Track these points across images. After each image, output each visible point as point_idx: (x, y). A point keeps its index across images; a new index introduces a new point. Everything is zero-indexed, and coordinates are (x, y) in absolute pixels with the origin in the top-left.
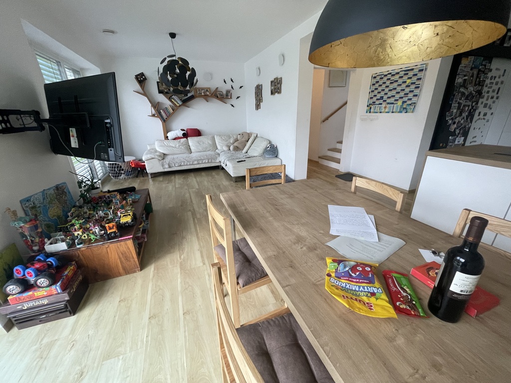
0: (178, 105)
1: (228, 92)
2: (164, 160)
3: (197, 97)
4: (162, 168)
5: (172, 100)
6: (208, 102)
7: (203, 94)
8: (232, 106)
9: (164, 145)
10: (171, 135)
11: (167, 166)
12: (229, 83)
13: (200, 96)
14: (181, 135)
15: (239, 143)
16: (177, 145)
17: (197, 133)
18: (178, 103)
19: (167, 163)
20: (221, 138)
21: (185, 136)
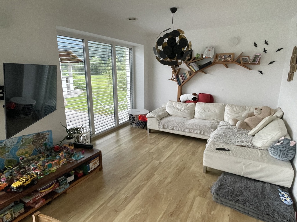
0: (195, 71)
1: (257, 56)
2: (161, 121)
3: (215, 63)
4: (158, 127)
5: (190, 67)
6: (228, 68)
7: (223, 60)
8: (261, 72)
9: (172, 106)
10: (183, 98)
11: (161, 127)
12: (262, 46)
13: (220, 62)
14: (191, 99)
15: (252, 120)
16: (183, 109)
17: (209, 99)
18: (195, 70)
19: (163, 124)
20: (233, 108)
21: (195, 100)
